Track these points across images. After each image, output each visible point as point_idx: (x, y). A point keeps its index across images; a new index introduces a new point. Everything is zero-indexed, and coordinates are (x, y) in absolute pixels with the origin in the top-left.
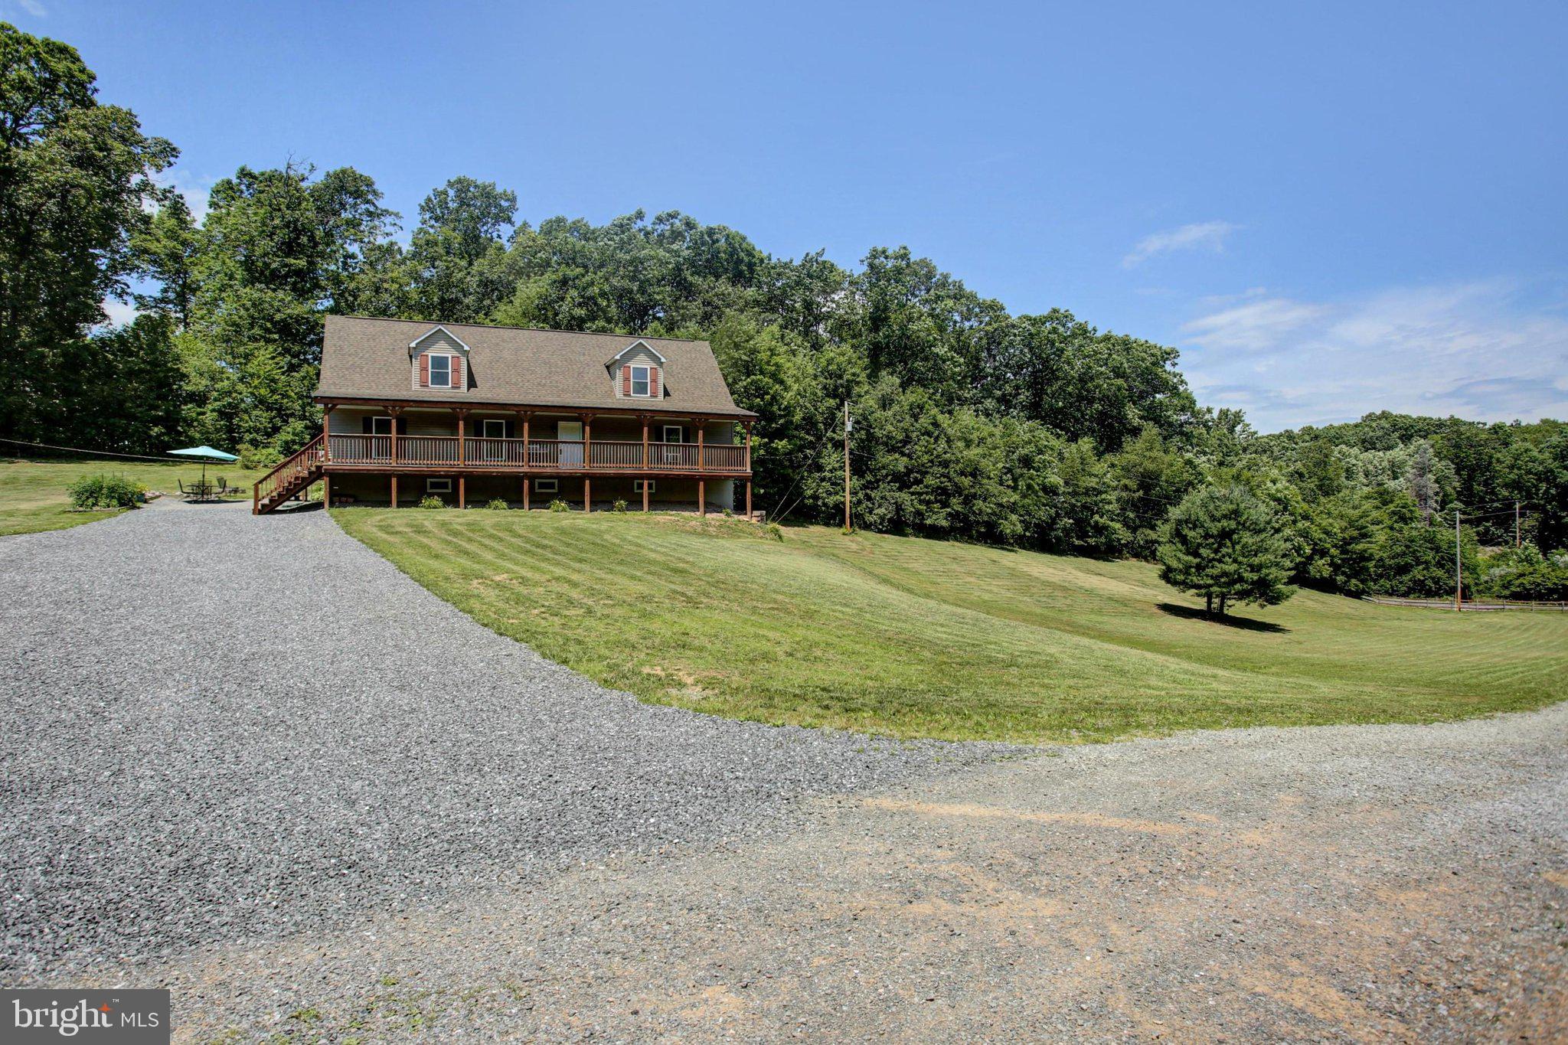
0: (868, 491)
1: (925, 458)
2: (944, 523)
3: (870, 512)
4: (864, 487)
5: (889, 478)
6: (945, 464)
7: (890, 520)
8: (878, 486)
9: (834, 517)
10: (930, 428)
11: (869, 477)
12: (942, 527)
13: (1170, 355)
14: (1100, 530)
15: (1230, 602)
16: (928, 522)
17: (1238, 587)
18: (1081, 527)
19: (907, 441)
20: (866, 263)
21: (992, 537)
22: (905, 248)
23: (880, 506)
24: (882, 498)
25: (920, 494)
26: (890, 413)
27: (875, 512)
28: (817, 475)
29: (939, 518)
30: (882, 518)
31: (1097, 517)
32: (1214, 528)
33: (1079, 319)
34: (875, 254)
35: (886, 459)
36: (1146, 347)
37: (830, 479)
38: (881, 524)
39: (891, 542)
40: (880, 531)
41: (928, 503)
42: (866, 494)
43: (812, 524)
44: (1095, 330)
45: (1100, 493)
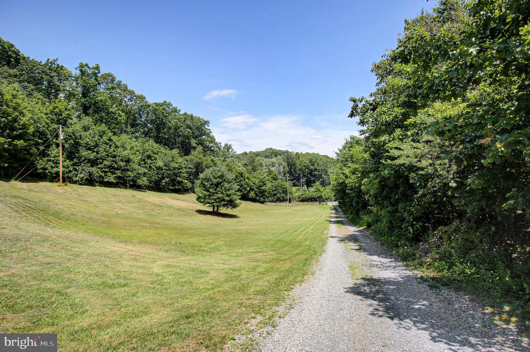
0: (75, 167)
1: (104, 154)
2: (114, 181)
3: (76, 176)
4: (74, 165)
5: (86, 161)
6: (114, 157)
7: (86, 179)
8: (80, 165)
9: (54, 178)
10: (107, 141)
11: (75, 160)
12: (112, 182)
13: (206, 123)
14: (180, 183)
15: (220, 208)
16: (106, 180)
17: (223, 203)
18: (173, 182)
19: (97, 146)
20: (78, 69)
21: (135, 186)
22: (98, 65)
23: (81, 173)
24: (82, 170)
25: (102, 168)
26: (88, 133)
27: (78, 176)
28: (46, 159)
29: (111, 178)
30: (82, 179)
31: (178, 178)
32: (215, 181)
33: (174, 106)
34: (82, 66)
35: (84, 153)
36: (199, 119)
37: (53, 161)
38: (81, 181)
39: (86, 189)
40: (81, 184)
41: (106, 172)
42: (74, 168)
43: (42, 181)
44: (180, 110)
45: (179, 169)
